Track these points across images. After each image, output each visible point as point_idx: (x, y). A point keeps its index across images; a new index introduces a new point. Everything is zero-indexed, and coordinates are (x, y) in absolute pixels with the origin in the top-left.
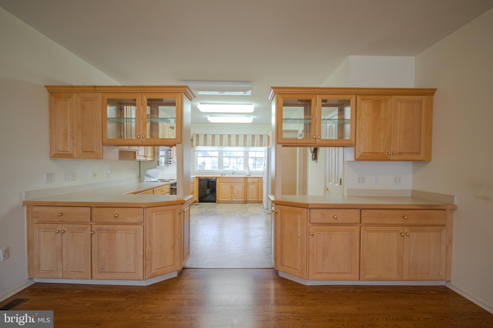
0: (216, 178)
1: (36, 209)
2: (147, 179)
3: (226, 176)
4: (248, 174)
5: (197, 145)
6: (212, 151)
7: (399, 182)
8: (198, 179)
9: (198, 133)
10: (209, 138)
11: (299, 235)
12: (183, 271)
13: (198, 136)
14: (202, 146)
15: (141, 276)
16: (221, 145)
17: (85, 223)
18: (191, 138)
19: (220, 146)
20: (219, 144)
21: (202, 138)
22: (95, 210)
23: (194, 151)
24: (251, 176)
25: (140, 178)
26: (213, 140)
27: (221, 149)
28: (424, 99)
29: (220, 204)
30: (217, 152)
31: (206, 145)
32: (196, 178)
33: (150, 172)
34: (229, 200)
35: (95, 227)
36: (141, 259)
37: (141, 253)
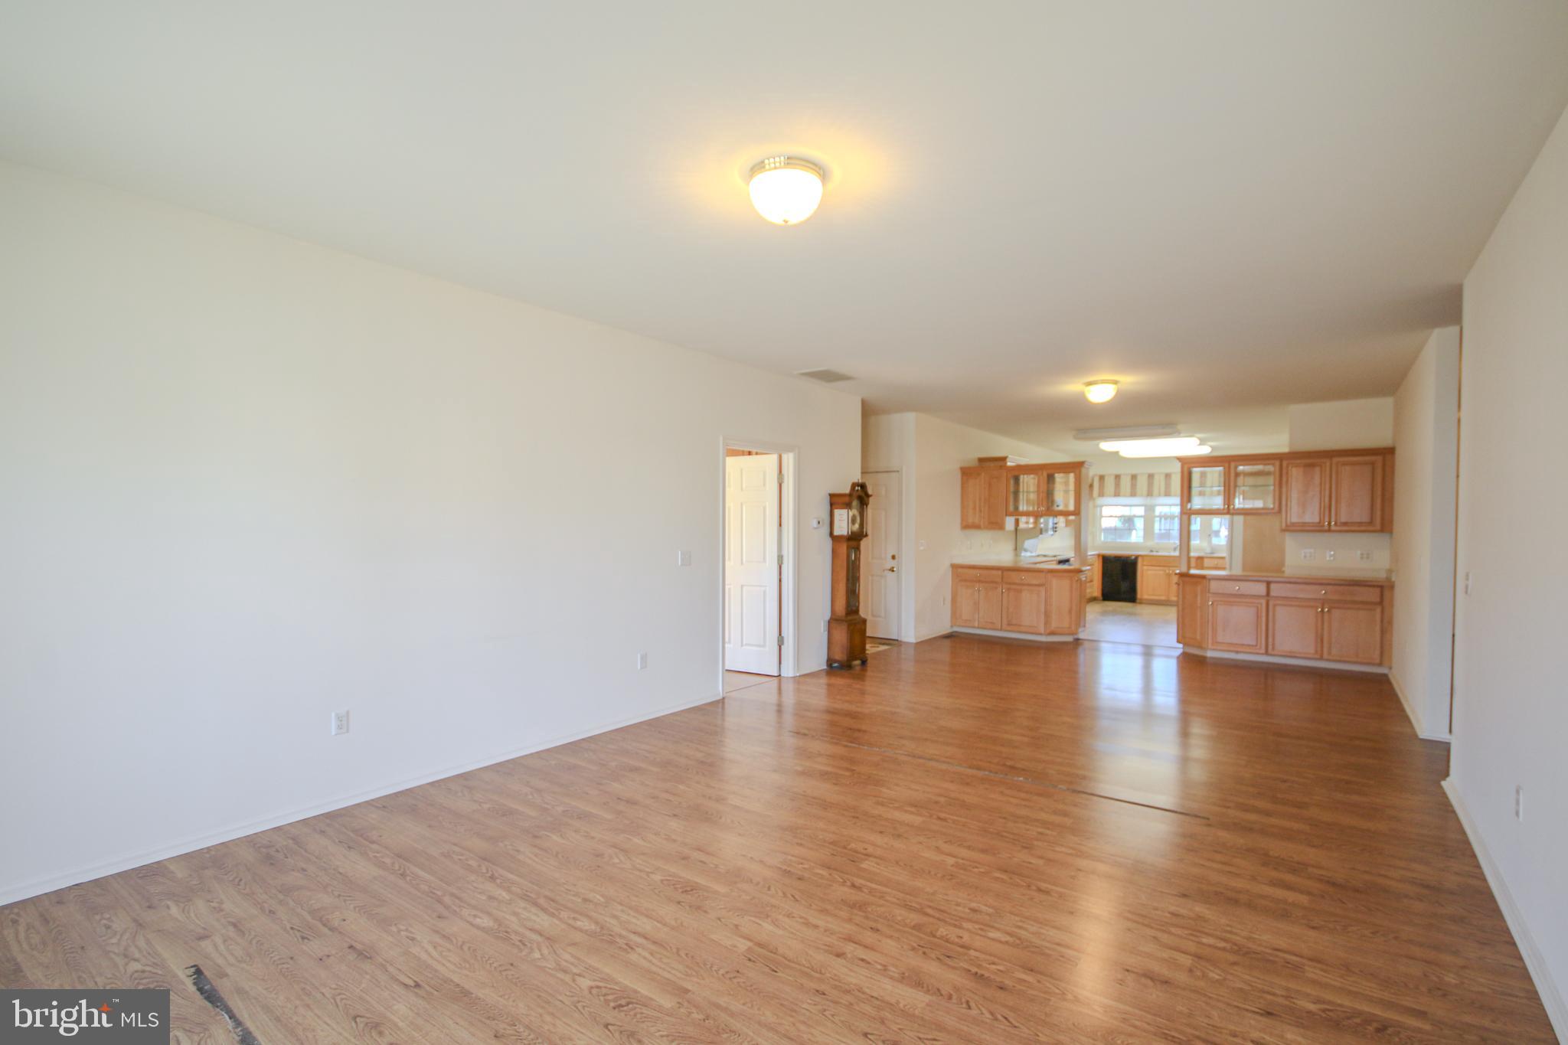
0: (1137, 557)
1: (960, 570)
2: (1023, 554)
3: (1160, 554)
4: (1208, 550)
5: (1101, 494)
6: (1131, 506)
7: (1368, 558)
8: (1101, 558)
9: (1102, 473)
10: (1126, 483)
11: (1199, 605)
12: (1077, 642)
13: (1102, 478)
14: (1110, 496)
15: (1042, 630)
16: (1150, 494)
17: (996, 583)
18: (1090, 481)
19: (1148, 495)
20: (1145, 492)
21: (1110, 483)
22: (1005, 573)
23: (1095, 507)
24: (1215, 555)
25: (1017, 549)
26: (1134, 486)
27: (1149, 501)
28: (1379, 459)
29: (1143, 606)
30: (1143, 508)
31: (1119, 496)
32: (1099, 555)
33: (1028, 544)
34: (1163, 598)
35: (1005, 586)
36: (1043, 617)
37: (1043, 610)
